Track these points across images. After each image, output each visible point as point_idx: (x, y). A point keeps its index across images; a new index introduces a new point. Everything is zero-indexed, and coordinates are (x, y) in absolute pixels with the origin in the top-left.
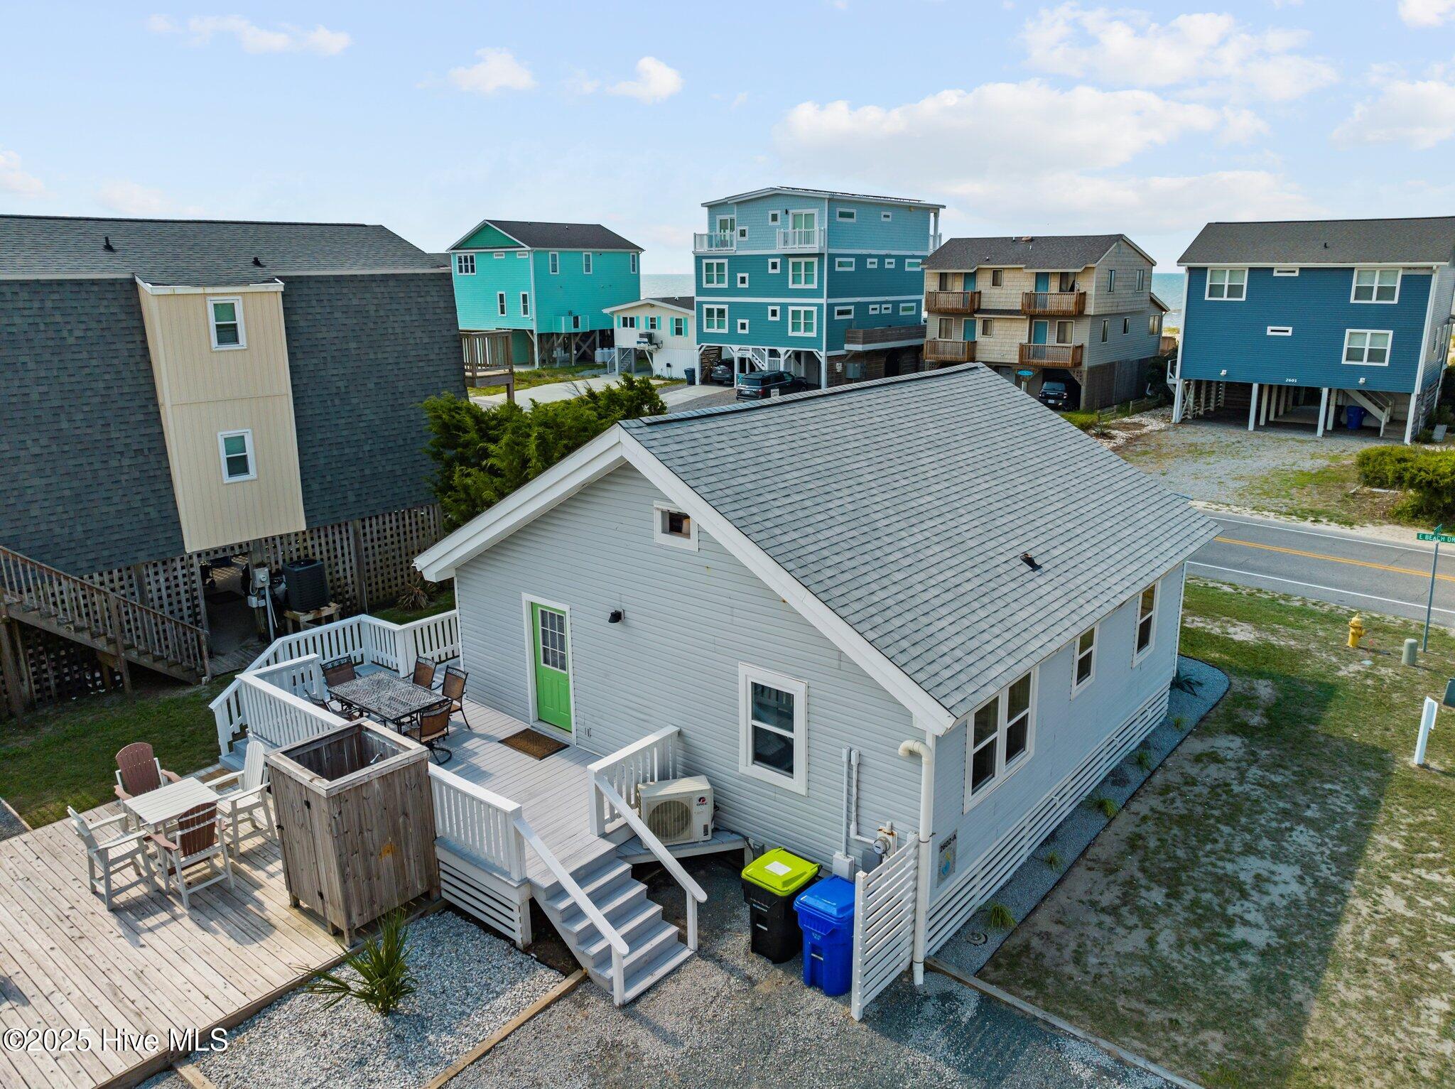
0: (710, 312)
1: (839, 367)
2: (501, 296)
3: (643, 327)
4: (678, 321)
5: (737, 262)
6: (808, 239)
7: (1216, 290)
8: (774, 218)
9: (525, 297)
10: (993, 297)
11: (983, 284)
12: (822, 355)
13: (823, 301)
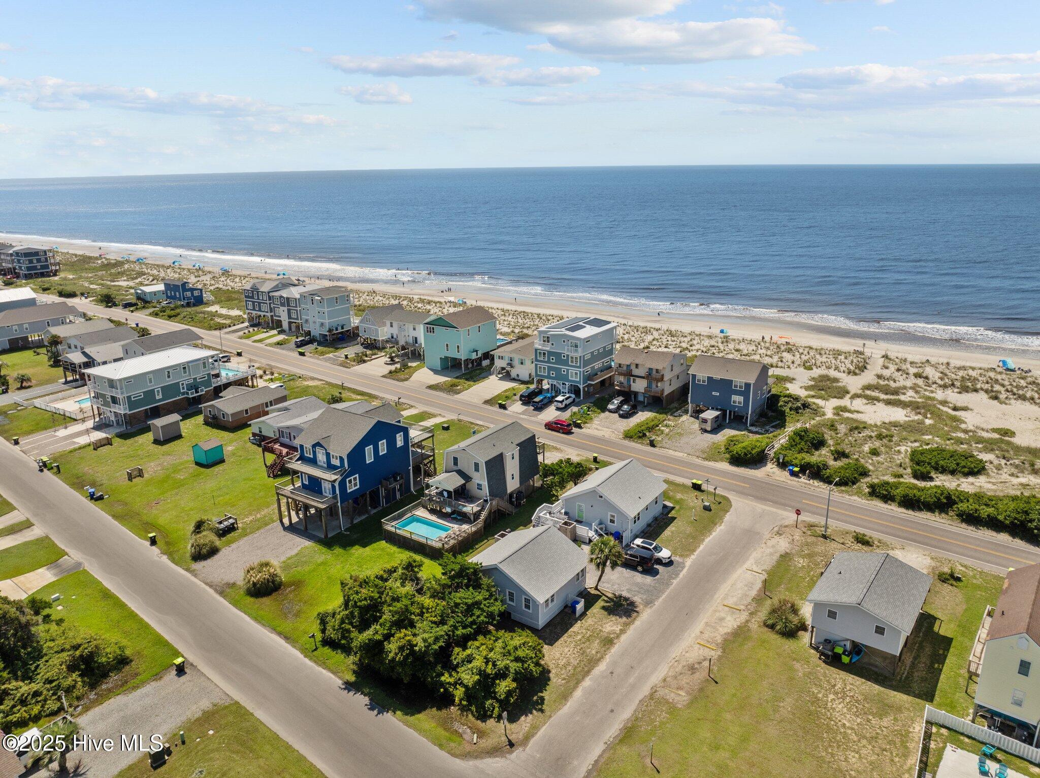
0: (540, 368)
1: (586, 389)
2: (447, 345)
3: (506, 361)
4: (522, 360)
5: (550, 353)
6: (576, 351)
7: (699, 381)
8: (564, 341)
9: (458, 347)
10: (636, 372)
11: (633, 367)
12: (581, 387)
13: (581, 370)
